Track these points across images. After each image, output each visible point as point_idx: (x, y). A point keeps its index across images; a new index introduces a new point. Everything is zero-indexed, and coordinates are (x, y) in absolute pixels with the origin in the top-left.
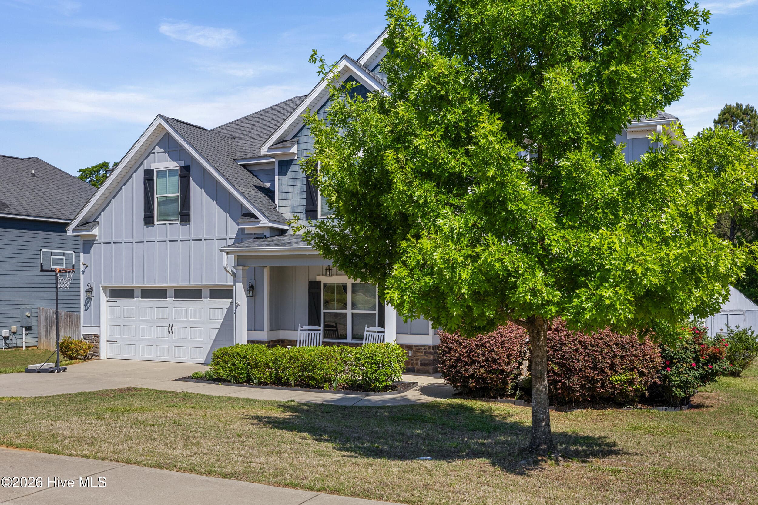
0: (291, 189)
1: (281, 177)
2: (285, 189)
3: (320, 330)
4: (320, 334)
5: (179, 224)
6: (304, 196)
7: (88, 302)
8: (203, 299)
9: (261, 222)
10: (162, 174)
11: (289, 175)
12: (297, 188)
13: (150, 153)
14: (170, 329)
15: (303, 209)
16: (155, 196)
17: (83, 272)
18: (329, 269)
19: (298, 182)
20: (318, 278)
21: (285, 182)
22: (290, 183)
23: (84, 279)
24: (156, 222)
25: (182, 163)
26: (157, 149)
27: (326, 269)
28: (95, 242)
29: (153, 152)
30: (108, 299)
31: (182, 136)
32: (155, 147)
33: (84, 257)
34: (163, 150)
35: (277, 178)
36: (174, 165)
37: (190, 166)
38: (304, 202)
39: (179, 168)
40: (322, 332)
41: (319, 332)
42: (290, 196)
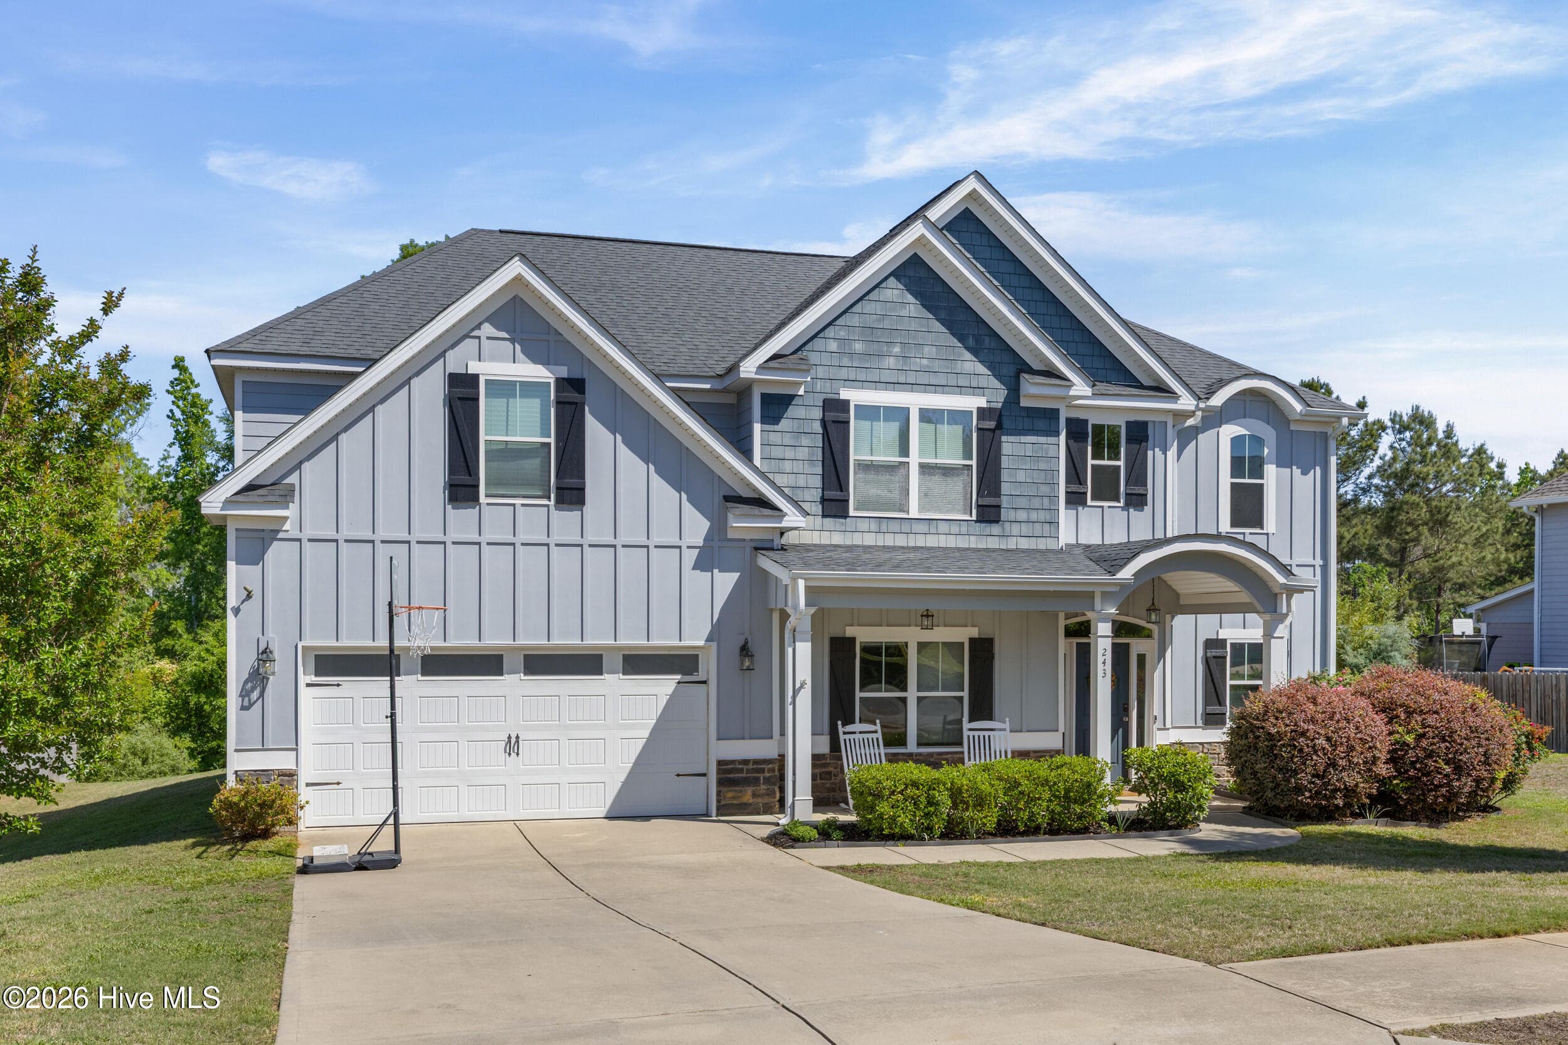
0: (789, 453)
1: (767, 427)
2: (777, 452)
3: (876, 732)
4: (877, 739)
5: (552, 508)
6: (819, 470)
7: (253, 689)
8: (605, 676)
9: (786, 518)
10: (503, 388)
11: (784, 424)
12: (802, 453)
13: (467, 336)
14: (512, 745)
15: (817, 494)
16: (483, 437)
17: (237, 611)
18: (927, 616)
19: (805, 441)
20: (850, 632)
21: (774, 438)
22: (787, 441)
23: (239, 628)
24: (482, 499)
25: (563, 372)
26: (488, 329)
27: (922, 616)
28: (280, 535)
29: (476, 333)
30: (313, 679)
31: (585, 313)
32: (480, 324)
33: (238, 574)
34: (504, 335)
35: (757, 427)
36: (541, 373)
37: (584, 380)
38: (817, 482)
39: (552, 381)
40: (879, 735)
41: (874, 736)
42: (787, 466)
